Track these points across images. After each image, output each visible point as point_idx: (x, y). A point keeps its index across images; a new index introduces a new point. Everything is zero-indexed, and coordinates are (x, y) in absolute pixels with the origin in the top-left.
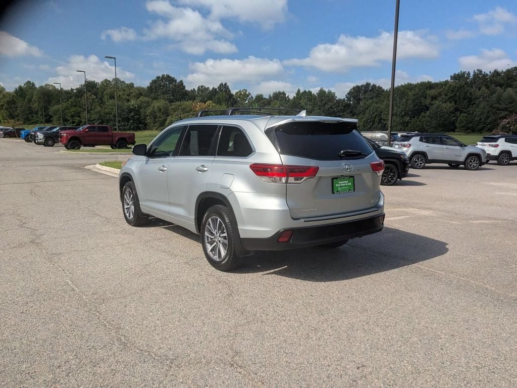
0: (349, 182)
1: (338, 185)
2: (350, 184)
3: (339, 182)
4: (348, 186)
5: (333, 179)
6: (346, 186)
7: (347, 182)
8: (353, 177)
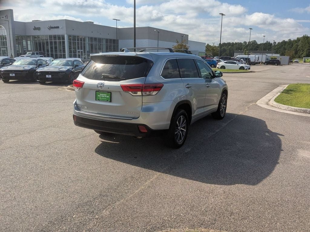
0: (107, 96)
1: (99, 96)
2: (108, 97)
3: (100, 94)
4: (106, 98)
5: (96, 91)
6: (105, 97)
7: (106, 95)
8: (111, 93)
